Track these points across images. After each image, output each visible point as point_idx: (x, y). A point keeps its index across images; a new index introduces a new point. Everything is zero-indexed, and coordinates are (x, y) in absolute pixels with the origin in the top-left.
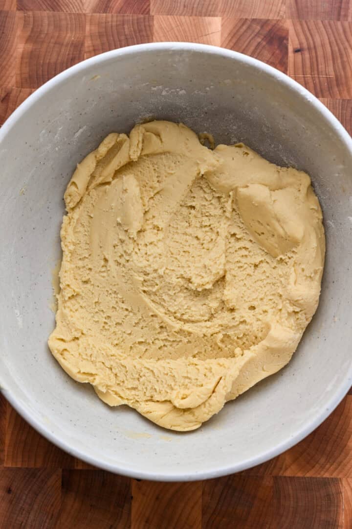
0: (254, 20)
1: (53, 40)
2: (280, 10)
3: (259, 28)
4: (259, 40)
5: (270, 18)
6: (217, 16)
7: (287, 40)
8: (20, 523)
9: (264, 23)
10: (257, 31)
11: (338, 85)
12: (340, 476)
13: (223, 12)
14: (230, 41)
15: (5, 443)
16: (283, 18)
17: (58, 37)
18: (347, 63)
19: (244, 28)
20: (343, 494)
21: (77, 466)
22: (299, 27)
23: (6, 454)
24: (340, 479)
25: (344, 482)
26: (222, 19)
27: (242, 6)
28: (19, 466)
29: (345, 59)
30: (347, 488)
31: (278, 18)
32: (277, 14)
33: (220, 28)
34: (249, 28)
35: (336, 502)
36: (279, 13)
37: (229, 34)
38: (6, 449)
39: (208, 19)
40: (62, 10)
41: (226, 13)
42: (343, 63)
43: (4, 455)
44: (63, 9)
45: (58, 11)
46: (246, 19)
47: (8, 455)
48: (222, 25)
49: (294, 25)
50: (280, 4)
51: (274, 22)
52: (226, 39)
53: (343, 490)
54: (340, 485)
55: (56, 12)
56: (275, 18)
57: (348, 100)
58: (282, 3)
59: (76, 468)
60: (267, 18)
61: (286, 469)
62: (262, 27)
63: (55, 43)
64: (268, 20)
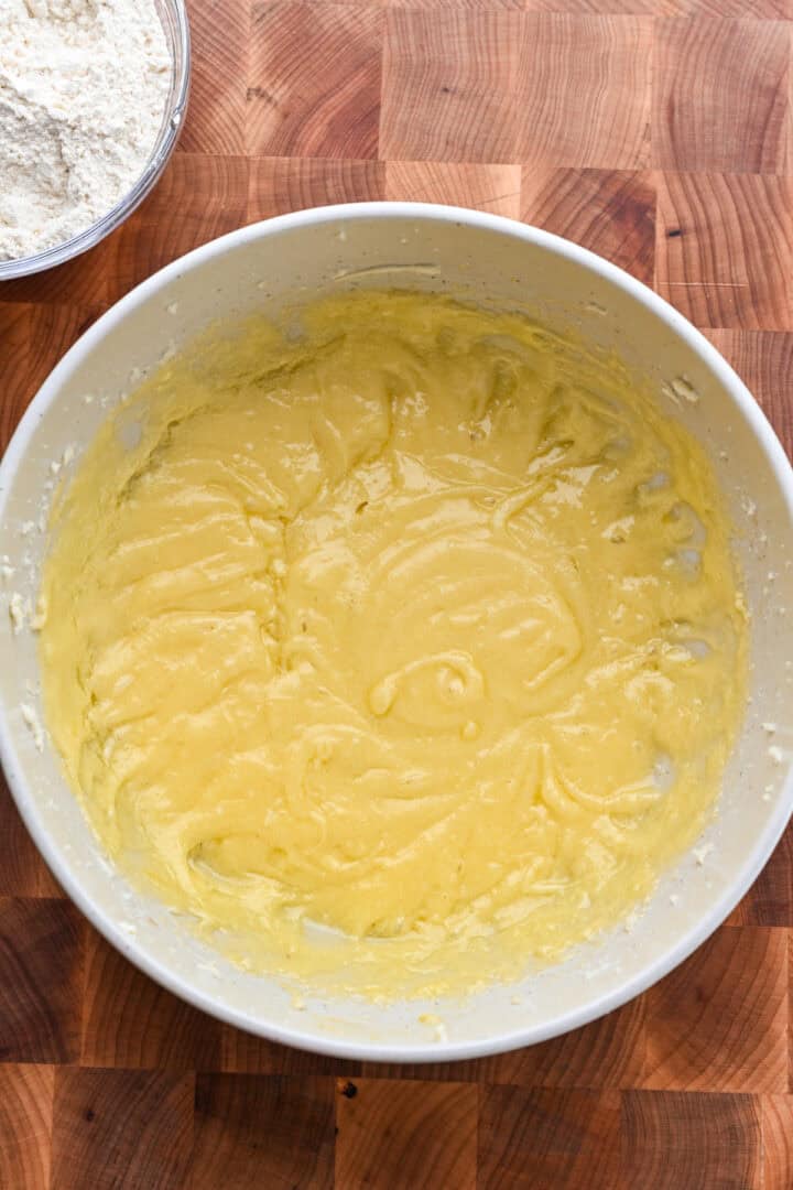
0: (586, 172)
1: (182, 211)
2: (639, 152)
3: (596, 187)
4: (597, 211)
5: (620, 167)
6: (512, 163)
7: (654, 211)
8: (111, 1181)
9: (608, 177)
10: (592, 193)
11: (755, 303)
12: (756, 1090)
13: (525, 155)
14: (539, 212)
15: (81, 1019)
16: (645, 167)
17: (193, 204)
18: (773, 260)
19: (568, 186)
20: (762, 1127)
21: (227, 1066)
22: (677, 186)
23: (83, 1040)
24: (757, 1095)
25: (765, 1103)
26: (524, 169)
27: (563, 143)
28: (110, 1064)
29: (770, 251)
30: (771, 1114)
31: (635, 168)
32: (633, 159)
33: (518, 188)
34: (577, 186)
35: (747, 1141)
36: (637, 157)
37: (537, 199)
38: (84, 1030)
39: (494, 169)
40: (203, 151)
41: (530, 158)
42: (765, 258)
43: (80, 1045)
44: (204, 146)
45: (194, 151)
46: (572, 170)
47: (86, 1045)
48: (523, 181)
49: (668, 182)
50: (639, 140)
51: (628, 176)
52: (531, 208)
53: (761, 1118)
54: (757, 1109)
55: (189, 154)
56: (629, 168)
57: (776, 333)
58: (644, 137)
59: (223, 1070)
60: (612, 168)
61: (648, 1075)
62: (603, 185)
63: (188, 215)
64: (616, 171)
